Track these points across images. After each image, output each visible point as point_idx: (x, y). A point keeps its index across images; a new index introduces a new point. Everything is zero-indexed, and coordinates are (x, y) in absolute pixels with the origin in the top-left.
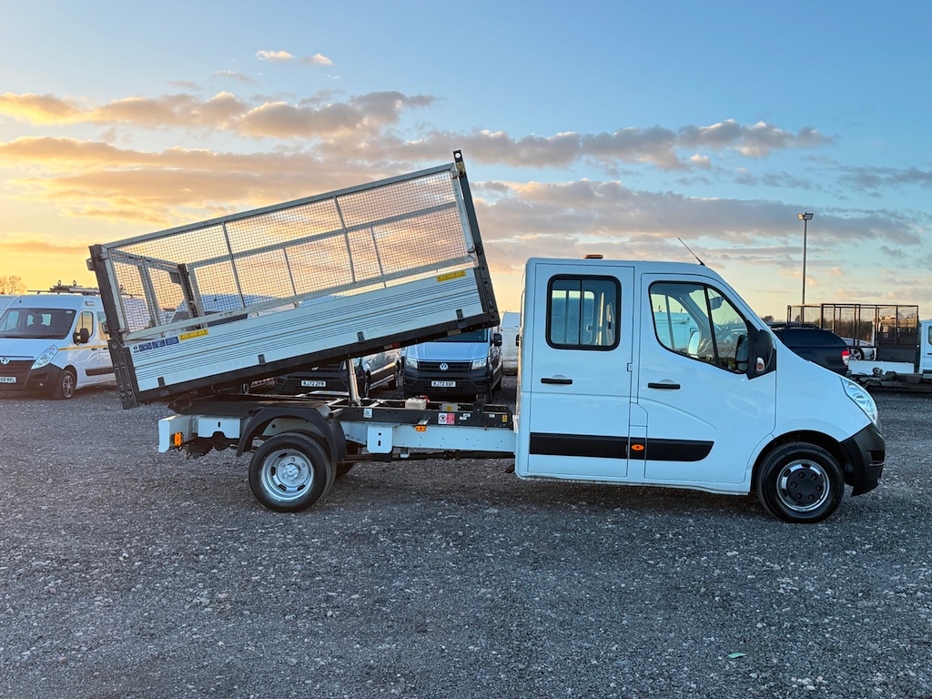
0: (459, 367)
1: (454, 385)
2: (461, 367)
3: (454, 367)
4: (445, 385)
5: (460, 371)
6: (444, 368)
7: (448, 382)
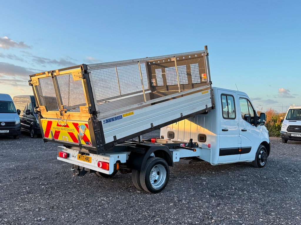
0: (10, 124)
1: (8, 131)
2: (11, 124)
3: (8, 124)
4: (4, 132)
5: (11, 126)
6: (3, 124)
7: (5, 131)
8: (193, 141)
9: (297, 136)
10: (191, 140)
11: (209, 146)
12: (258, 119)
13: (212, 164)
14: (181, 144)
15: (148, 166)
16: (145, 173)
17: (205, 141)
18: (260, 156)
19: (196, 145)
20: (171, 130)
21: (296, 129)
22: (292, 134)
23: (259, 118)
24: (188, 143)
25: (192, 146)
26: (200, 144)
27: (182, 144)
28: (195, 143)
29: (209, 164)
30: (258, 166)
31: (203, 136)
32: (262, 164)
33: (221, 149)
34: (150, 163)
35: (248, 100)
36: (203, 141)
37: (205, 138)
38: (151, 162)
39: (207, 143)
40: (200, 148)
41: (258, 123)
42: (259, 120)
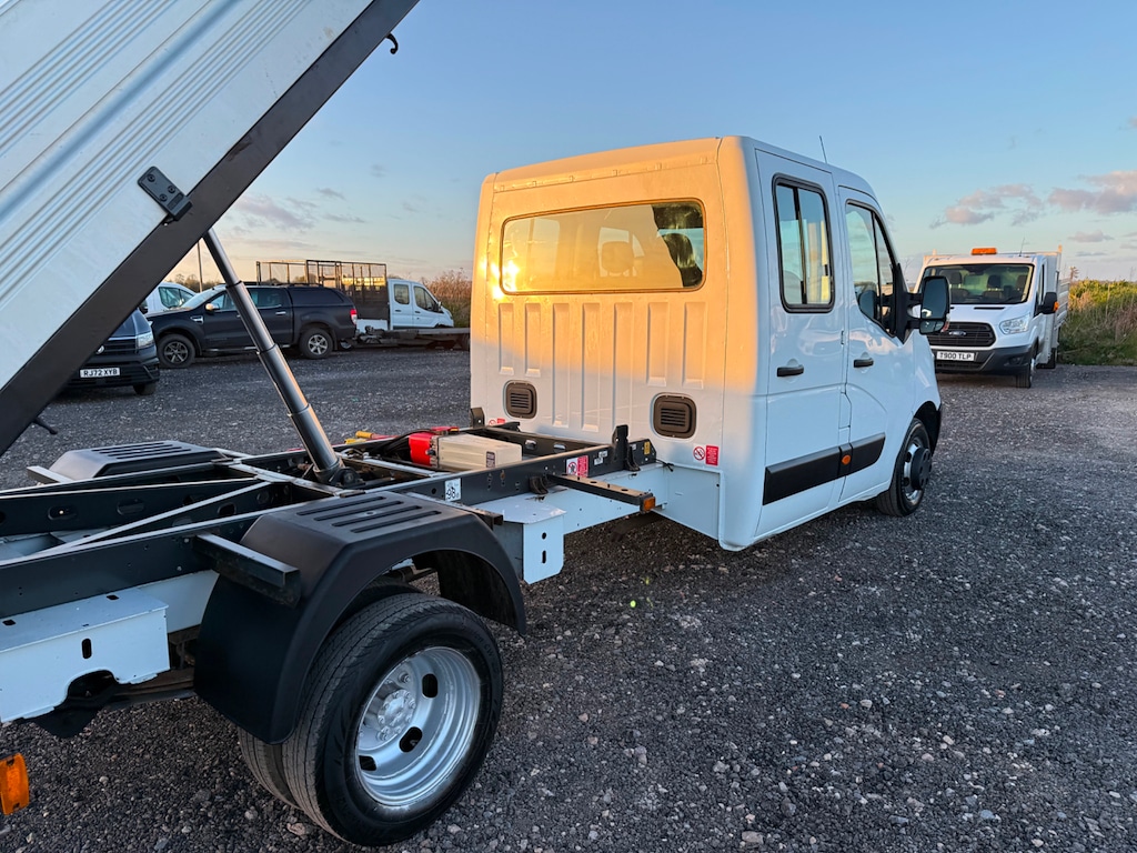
8: (630, 438)
9: (958, 358)
10: (622, 431)
11: (712, 455)
12: (911, 306)
13: (725, 547)
14: (569, 461)
15: (332, 687)
16: (312, 743)
17: (689, 431)
18: (907, 466)
19: (647, 452)
20: (521, 378)
21: (955, 333)
22: (939, 353)
23: (916, 299)
24: (609, 449)
25: (625, 462)
26: (664, 446)
27: (576, 460)
28: (641, 443)
29: (714, 543)
30: (898, 512)
31: (679, 406)
32: (913, 497)
33: (772, 471)
34: (348, 662)
35: (876, 217)
36: (680, 429)
37: (687, 417)
38: (357, 652)
39: (698, 441)
40: (665, 465)
41: (909, 322)
42: (916, 312)
